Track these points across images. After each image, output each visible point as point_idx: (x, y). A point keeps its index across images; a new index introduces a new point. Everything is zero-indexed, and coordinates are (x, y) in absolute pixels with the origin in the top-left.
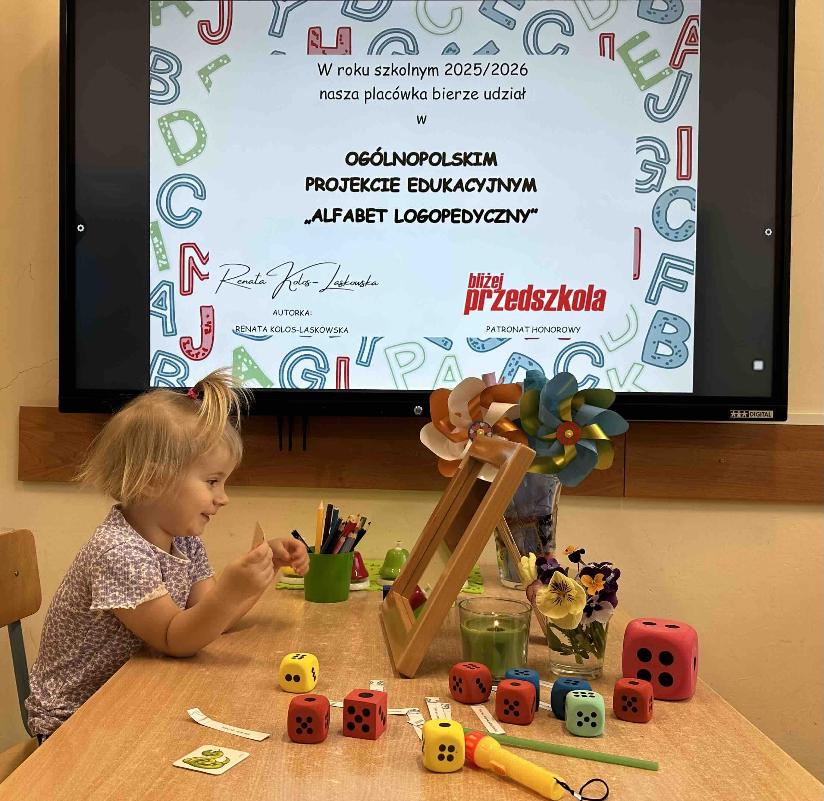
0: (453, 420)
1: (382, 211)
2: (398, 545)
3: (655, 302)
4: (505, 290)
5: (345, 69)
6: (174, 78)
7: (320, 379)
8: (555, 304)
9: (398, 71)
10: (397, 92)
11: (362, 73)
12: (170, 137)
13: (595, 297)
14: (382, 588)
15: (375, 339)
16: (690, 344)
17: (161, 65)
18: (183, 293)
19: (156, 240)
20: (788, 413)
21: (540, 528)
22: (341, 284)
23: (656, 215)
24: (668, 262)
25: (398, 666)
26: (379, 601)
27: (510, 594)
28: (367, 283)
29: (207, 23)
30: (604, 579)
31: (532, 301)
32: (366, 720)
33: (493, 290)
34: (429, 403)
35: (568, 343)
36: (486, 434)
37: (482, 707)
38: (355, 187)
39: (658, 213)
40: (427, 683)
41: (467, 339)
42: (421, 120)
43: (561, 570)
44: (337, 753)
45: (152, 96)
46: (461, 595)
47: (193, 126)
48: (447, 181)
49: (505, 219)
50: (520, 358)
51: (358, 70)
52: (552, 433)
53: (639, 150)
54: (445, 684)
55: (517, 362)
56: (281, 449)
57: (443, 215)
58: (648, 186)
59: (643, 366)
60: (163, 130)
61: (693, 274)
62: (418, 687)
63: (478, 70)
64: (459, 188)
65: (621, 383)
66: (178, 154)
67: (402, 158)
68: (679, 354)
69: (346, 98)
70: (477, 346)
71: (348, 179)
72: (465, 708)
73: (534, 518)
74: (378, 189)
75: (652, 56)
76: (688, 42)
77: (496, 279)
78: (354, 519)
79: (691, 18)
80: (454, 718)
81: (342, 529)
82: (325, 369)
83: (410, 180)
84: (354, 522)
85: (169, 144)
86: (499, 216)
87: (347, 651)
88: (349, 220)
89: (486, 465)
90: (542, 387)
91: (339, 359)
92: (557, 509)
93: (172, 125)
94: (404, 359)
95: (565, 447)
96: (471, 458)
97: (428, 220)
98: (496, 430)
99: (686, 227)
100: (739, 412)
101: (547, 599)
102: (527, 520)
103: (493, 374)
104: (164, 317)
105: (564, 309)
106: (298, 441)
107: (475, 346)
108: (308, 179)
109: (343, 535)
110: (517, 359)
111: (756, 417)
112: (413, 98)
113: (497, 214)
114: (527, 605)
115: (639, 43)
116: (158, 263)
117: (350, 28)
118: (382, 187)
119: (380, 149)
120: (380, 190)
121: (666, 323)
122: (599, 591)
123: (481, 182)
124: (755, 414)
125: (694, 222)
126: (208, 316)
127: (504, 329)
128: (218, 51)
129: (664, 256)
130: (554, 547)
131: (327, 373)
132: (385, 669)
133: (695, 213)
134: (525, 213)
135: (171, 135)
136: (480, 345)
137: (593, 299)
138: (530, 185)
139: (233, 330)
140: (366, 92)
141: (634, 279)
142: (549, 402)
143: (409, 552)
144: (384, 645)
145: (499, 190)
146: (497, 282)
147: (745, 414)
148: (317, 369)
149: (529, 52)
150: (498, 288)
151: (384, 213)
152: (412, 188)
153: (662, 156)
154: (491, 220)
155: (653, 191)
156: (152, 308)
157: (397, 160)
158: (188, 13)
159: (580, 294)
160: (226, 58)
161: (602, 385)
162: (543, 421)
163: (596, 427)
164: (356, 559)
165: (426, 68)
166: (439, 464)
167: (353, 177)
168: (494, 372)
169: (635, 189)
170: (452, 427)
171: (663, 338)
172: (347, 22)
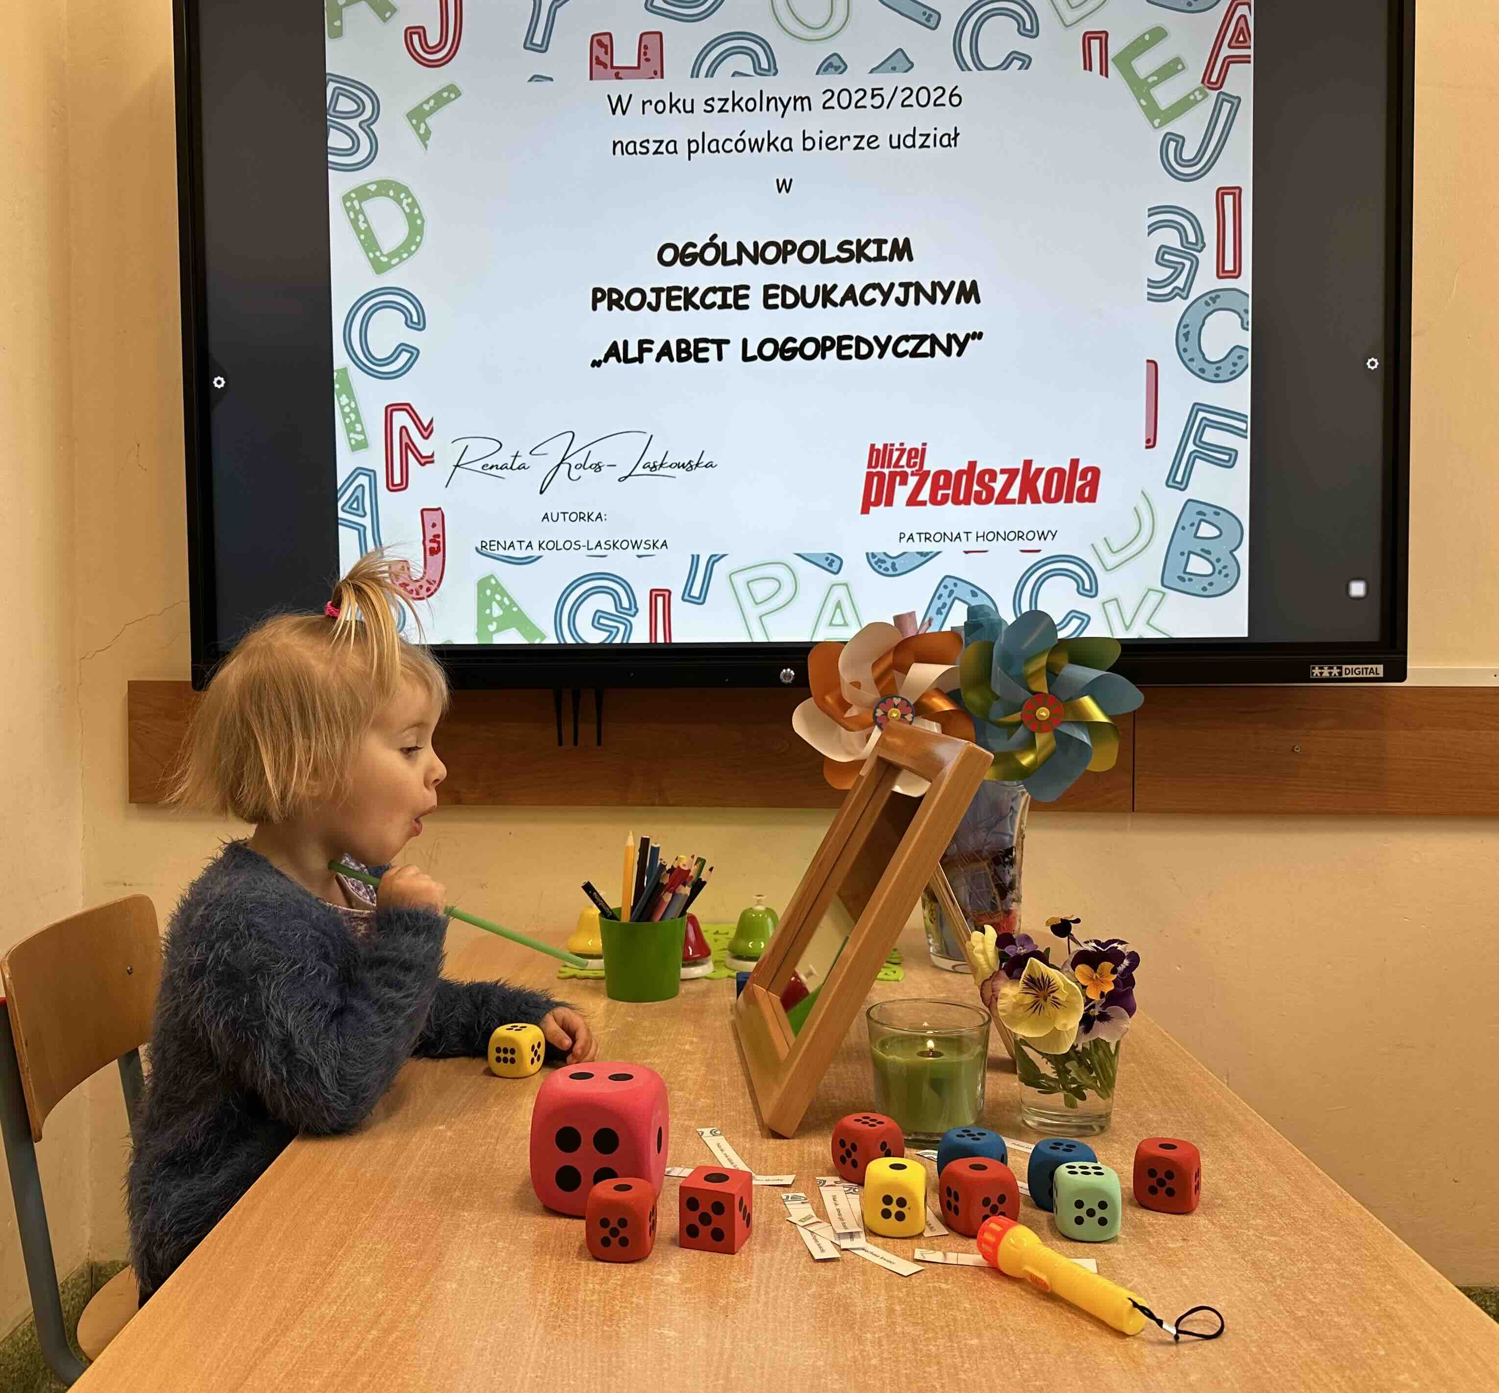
0: (847, 693)
1: (720, 343)
2: (759, 903)
3: (1182, 486)
4: (929, 472)
5: (654, 104)
6: (367, 126)
7: (622, 628)
8: (1014, 493)
9: (743, 104)
10: (743, 140)
11: (681, 109)
12: (363, 226)
13: (1081, 479)
14: (734, 975)
15: (714, 559)
16: (1243, 554)
17: (345, 105)
18: (392, 487)
19: (344, 400)
20: (1408, 667)
21: (995, 871)
22: (655, 466)
23: (1182, 339)
24: (1204, 418)
26: (729, 997)
27: (946, 981)
28: (697, 465)
31: (976, 488)
33: (909, 471)
34: (807, 663)
35: (1037, 557)
36: (903, 716)
38: (674, 303)
39: (1186, 335)
41: (867, 554)
42: (784, 186)
43: (1039, 955)
45: (331, 158)
47: (401, 205)
48: (828, 288)
49: (928, 351)
50: (955, 585)
51: (675, 105)
52: (1014, 711)
53: (1153, 228)
55: (952, 592)
56: (560, 742)
57: (822, 347)
58: (1167, 290)
59: (1164, 594)
60: (352, 215)
61: (1246, 437)
63: (877, 101)
64: (849, 299)
65: (1128, 624)
66: (378, 254)
67: (751, 251)
68: (1224, 572)
69: (656, 152)
70: (884, 566)
71: (662, 290)
73: (985, 854)
74: (713, 304)
75: (1172, 68)
76: (1234, 44)
77: (913, 454)
78: (685, 861)
79: (1236, 3)
81: (665, 880)
82: (630, 609)
83: (767, 288)
84: (685, 868)
85: (362, 237)
86: (917, 346)
88: (665, 359)
89: (905, 770)
90: (996, 635)
92: (1023, 838)
93: (367, 206)
94: (762, 590)
95: (1037, 735)
96: (879, 758)
97: (798, 354)
98: (921, 709)
99: (1233, 358)
100: (1326, 667)
101: (1018, 1005)
102: (974, 857)
103: (912, 615)
104: (362, 529)
105: (1028, 500)
106: (588, 729)
107: (880, 567)
108: (595, 291)
109: (668, 890)
110: (951, 587)
111: (1354, 676)
112: (769, 150)
113: (913, 343)
114: (984, 1014)
115: (1150, 46)
116: (350, 439)
117: (660, 34)
118: (719, 302)
119: (714, 236)
120: (716, 307)
121: (1201, 520)
122: (1105, 991)
123: (886, 289)
124: (1354, 671)
125: (1247, 349)
126: (434, 525)
127: (928, 536)
128: (439, 77)
129: (1197, 407)
130: (1018, 900)
131: (633, 616)
133: (1249, 334)
134: (962, 339)
135: (364, 222)
136: (888, 565)
137: (1079, 483)
138: (969, 293)
139: (477, 549)
140: (690, 142)
141: (1147, 447)
142: (1008, 661)
143: (779, 916)
145: (917, 302)
146: (916, 457)
147: (1335, 671)
148: (617, 610)
149: (963, 66)
150: (917, 468)
151: (724, 346)
152: (771, 302)
153: (1192, 239)
154: (905, 353)
156: (341, 514)
157: (744, 256)
158: (388, 14)
159: (1056, 475)
160: (453, 90)
161: (1096, 630)
162: (998, 693)
163: (1088, 702)
164: (690, 927)
165: (790, 98)
166: (825, 768)
167: (670, 285)
168: (914, 612)
169: (1146, 296)
170: (845, 706)
171: (1197, 546)
172: (656, 23)
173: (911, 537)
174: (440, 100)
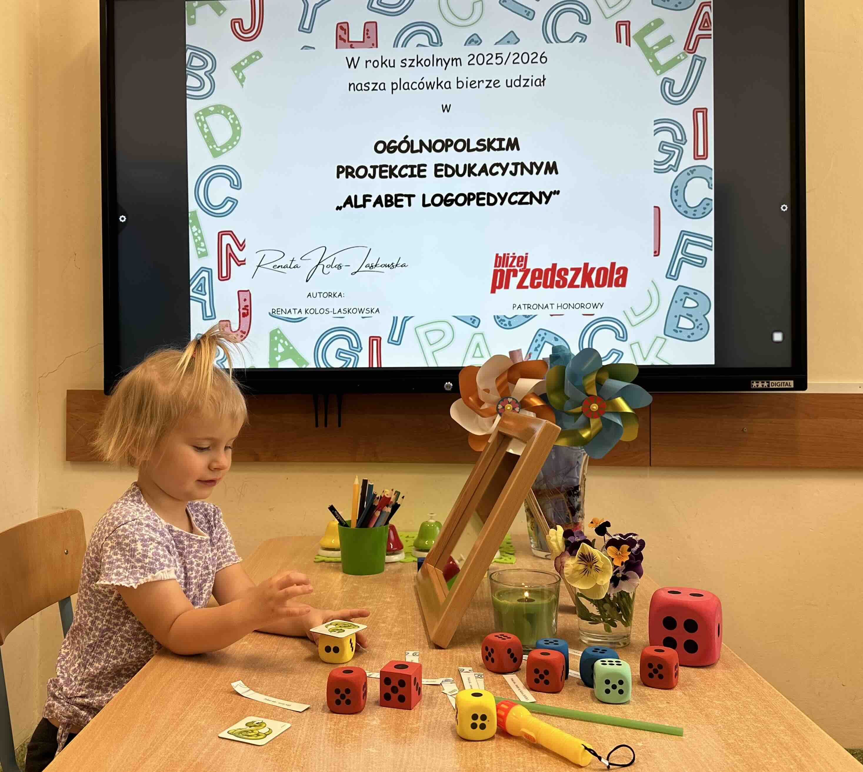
0: (482, 395)
1: (410, 196)
2: (431, 518)
3: (675, 278)
4: (529, 270)
5: (372, 62)
6: (209, 74)
7: (353, 358)
8: (578, 282)
9: (422, 62)
10: (423, 83)
11: (388, 65)
12: (206, 131)
13: (617, 274)
14: (416, 560)
15: (406, 319)
16: (711, 317)
17: (196, 62)
18: (222, 278)
19: (194, 229)
20: (808, 382)
21: (568, 499)
22: (372, 266)
23: (674, 194)
24: (687, 239)
25: (432, 637)
26: (414, 572)
27: (540, 564)
28: (396, 265)
29: (240, 21)
30: (629, 550)
31: (557, 278)
32: (402, 691)
33: (518, 269)
34: (458, 380)
35: (592, 318)
36: (514, 409)
37: (514, 676)
38: (383, 174)
39: (676, 192)
40: (460, 653)
41: (494, 316)
42: (446, 109)
43: (587, 542)
44: (375, 723)
45: (188, 92)
46: (492, 565)
47: (228, 118)
48: (471, 166)
49: (529, 201)
50: (545, 334)
51: (384, 63)
52: (577, 407)
53: (656, 132)
54: (478, 654)
55: (543, 338)
56: (317, 426)
57: (468, 199)
58: (665, 166)
59: (666, 340)
60: (200, 124)
61: (711, 250)
62: (451, 658)
63: (500, 60)
64: (483, 172)
65: (645, 357)
66: (215, 146)
67: (428, 145)
68: (700, 327)
69: (373, 90)
70: (504, 323)
71: (377, 167)
72: (498, 678)
73: (562, 489)
74: (406, 175)
75: (667, 42)
76: (702, 28)
77: (520, 259)
78: (388, 493)
79: (703, 5)
80: (487, 687)
81: (376, 503)
82: (357, 348)
83: (436, 166)
84: (388, 497)
85: (206, 137)
86: (523, 198)
87: (384, 623)
88: (378, 205)
89: (514, 439)
90: (567, 362)
91: (371, 339)
92: (585, 480)
93: (209, 119)
94: (434, 337)
95: (591, 420)
96: (499, 433)
97: (454, 203)
98: (524, 405)
99: (704, 205)
100: (760, 382)
101: (575, 570)
102: (556, 491)
103: (519, 351)
104: (203, 302)
105: (587, 286)
106: (333, 418)
107: (502, 324)
108: (339, 167)
109: (378, 510)
110: (543, 335)
111: (777, 387)
112: (437, 88)
113: (520, 196)
114: (557, 577)
115: (655, 29)
116: (197, 251)
117: (376, 23)
118: (409, 174)
119: (407, 137)
120: (407, 177)
121: (686, 297)
122: (624, 561)
123: (504, 166)
124: (776, 384)
125: (712, 200)
126: (245, 300)
127: (529, 306)
128: (250, 48)
129: (683, 233)
130: (582, 517)
131: (360, 352)
132: (420, 640)
133: (713, 191)
134: (548, 194)
135: (207, 128)
136: (506, 322)
137: (616, 276)
138: (552, 168)
139: (269, 313)
140: (392, 84)
141: (655, 256)
142: (574, 377)
143: (442, 524)
144: (419, 617)
145: (522, 173)
146: (522, 261)
147: (766, 384)
148: (350, 349)
149: (548, 41)
150: (523, 267)
151: (412, 198)
152: (439, 173)
153: (679, 137)
154: (515, 202)
155: (671, 171)
156: (192, 294)
157: (423, 148)
158: (221, 12)
159: (602, 272)
160: (258, 54)
161: (626, 360)
162: (569, 396)
163: (620, 401)
164: (391, 532)
165: (449, 59)
166: (469, 440)
167: (382, 164)
168: (521, 349)
169: (653, 170)
170: (481, 403)
171: (685, 312)
172: (373, 17)
173: (520, 307)
174: (251, 59)
